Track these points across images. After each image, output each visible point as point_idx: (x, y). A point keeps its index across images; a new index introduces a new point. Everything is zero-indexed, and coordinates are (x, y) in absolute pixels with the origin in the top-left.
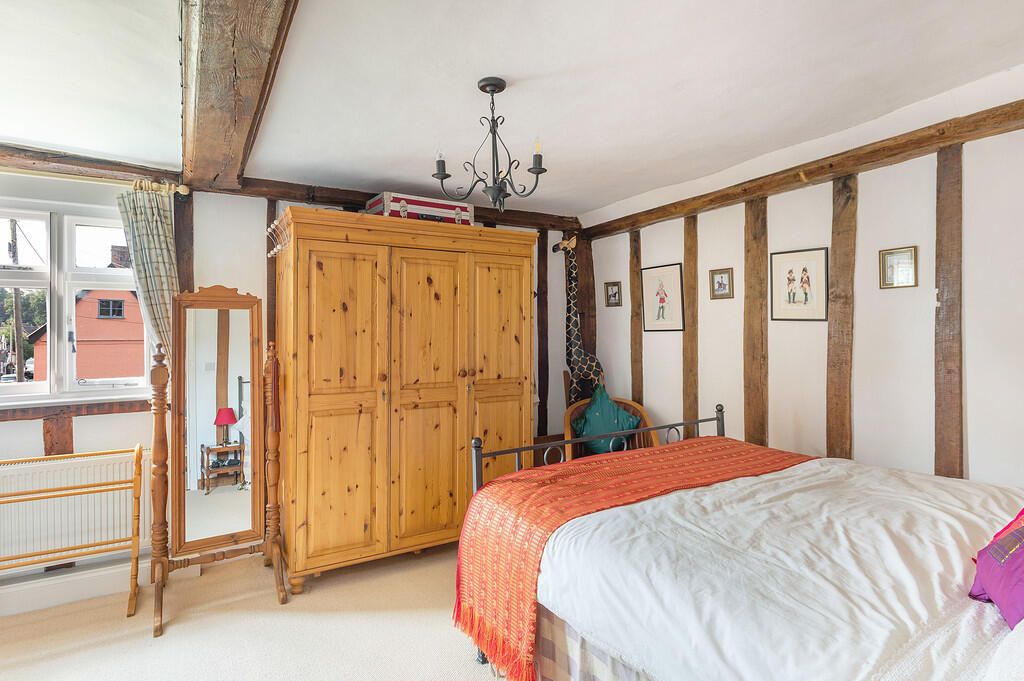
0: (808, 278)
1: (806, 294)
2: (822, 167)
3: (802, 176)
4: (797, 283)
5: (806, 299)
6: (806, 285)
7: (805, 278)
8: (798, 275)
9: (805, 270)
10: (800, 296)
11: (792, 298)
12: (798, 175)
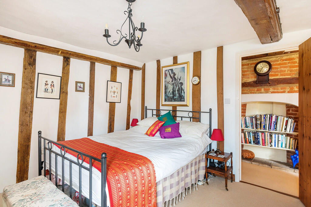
0: (54, 85)
1: (52, 90)
2: (68, 53)
3: (60, 52)
4: (49, 86)
5: (52, 92)
6: (52, 87)
7: (52, 84)
8: (49, 83)
9: (53, 82)
10: (50, 90)
11: (46, 90)
12: (59, 51)
